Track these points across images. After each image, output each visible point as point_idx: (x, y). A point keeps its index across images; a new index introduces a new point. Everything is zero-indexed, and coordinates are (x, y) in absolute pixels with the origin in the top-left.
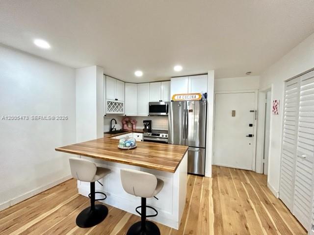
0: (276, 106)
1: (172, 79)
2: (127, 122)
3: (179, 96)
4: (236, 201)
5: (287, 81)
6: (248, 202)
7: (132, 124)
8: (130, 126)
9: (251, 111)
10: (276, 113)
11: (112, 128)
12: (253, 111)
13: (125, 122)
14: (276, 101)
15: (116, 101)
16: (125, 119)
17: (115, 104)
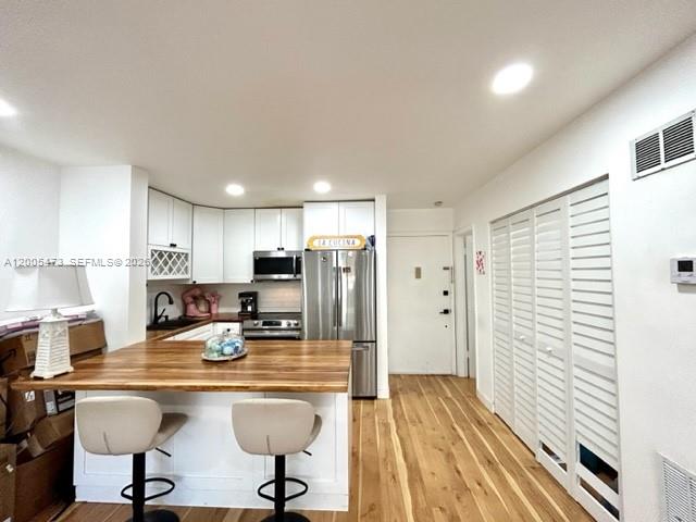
0: (481, 260)
2: (196, 299)
3: (322, 240)
4: (436, 433)
5: (493, 222)
6: (454, 429)
7: (209, 304)
8: (203, 308)
9: (445, 269)
10: (482, 272)
11: (159, 314)
12: (448, 269)
13: (191, 300)
14: (480, 253)
15: (172, 250)
16: (192, 292)
17: (170, 257)
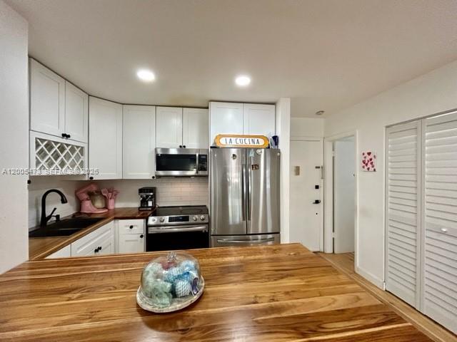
0: (371, 160)
1: (212, 105)
2: (91, 196)
3: (228, 139)
7: (106, 200)
8: (99, 204)
9: (317, 167)
10: (372, 169)
12: (319, 167)
13: (85, 196)
14: (369, 154)
15: (64, 141)
16: (88, 188)
17: (62, 149)
